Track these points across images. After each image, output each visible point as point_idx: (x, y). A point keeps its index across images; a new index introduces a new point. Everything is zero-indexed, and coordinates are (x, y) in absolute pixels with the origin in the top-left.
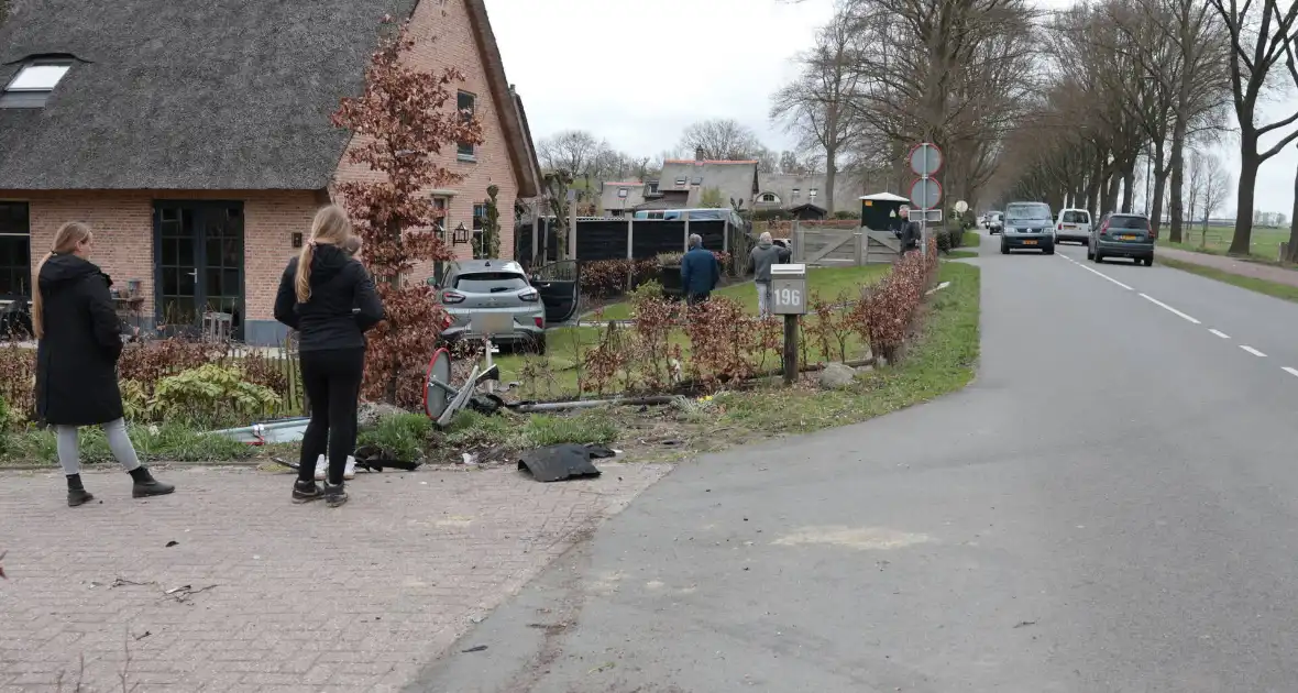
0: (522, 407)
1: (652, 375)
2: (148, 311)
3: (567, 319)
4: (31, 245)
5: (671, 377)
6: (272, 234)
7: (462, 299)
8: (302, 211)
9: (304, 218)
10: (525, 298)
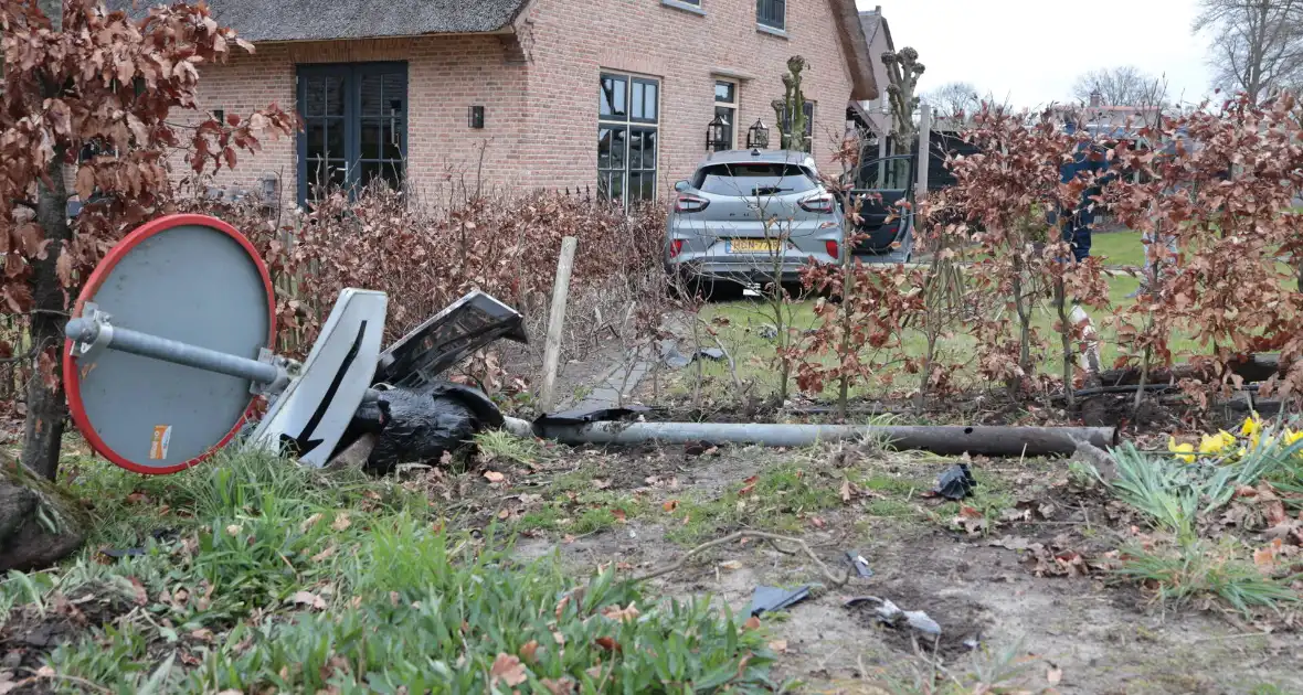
0: (598, 426)
1: (1010, 350)
3: (892, 249)
5: (1070, 359)
6: (444, 110)
7: (706, 205)
8: (485, 74)
9: (488, 84)
10: (809, 206)
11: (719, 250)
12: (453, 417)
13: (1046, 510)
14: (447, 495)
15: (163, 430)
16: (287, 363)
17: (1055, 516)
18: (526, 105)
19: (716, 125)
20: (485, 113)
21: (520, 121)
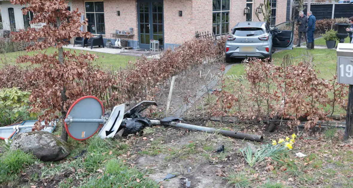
0: (172, 123)
2: (136, 39)
3: (288, 46)
4: (105, 16)
6: (172, 11)
7: (235, 39)
8: (182, 2)
9: (183, 5)
10: (261, 39)
11: (238, 50)
12: (139, 125)
13: (231, 158)
14: (134, 143)
15: (84, 133)
16: (106, 119)
17: (232, 160)
18: (192, 10)
19: (246, 9)
20: (182, 12)
21: (191, 14)
